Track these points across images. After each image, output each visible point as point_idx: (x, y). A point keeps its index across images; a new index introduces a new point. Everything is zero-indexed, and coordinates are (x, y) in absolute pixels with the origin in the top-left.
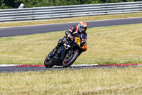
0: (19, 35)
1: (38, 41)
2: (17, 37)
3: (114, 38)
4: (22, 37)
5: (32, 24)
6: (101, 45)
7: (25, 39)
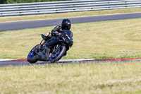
0: (9, 30)
1: (29, 36)
2: (8, 32)
3: (104, 33)
4: (12, 32)
5: (20, 19)
6: (93, 40)
7: (15, 34)
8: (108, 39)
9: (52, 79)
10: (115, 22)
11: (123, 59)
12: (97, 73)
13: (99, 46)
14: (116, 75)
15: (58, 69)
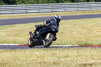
2: (17, 25)
4: (20, 25)
6: (78, 32)
7: (22, 27)
8: (89, 31)
9: (49, 59)
10: (94, 19)
11: (99, 46)
12: (81, 55)
13: (82, 36)
14: (95, 57)
15: (53, 52)
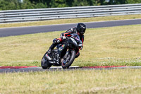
1: (14, 43)
3: (89, 41)
11: (107, 67)
12: (82, 81)
13: (84, 53)
14: (101, 83)
15: (43, 76)
